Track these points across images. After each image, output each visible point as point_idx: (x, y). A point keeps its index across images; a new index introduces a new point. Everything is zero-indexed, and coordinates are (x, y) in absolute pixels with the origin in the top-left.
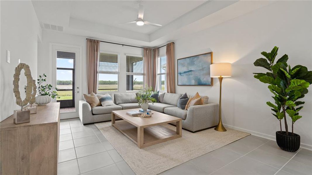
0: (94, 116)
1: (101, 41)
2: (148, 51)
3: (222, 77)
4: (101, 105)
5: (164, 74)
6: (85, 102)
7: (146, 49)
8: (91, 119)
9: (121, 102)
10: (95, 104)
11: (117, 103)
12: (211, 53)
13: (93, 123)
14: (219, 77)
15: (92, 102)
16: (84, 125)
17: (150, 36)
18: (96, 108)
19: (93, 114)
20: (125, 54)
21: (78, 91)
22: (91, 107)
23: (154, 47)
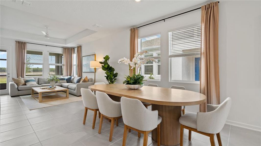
0: (19, 91)
1: (28, 43)
2: (66, 50)
3: (96, 68)
4: (26, 85)
5: (75, 65)
6: (13, 83)
7: (65, 49)
8: (17, 93)
9: (42, 83)
10: (20, 84)
11: (40, 84)
12: (95, 55)
13: (19, 96)
14: (94, 68)
15: (18, 83)
16: (12, 97)
17: (65, 41)
18: (21, 87)
19: (19, 90)
20: (48, 51)
21: (9, 76)
22: (17, 86)
23: (71, 47)
